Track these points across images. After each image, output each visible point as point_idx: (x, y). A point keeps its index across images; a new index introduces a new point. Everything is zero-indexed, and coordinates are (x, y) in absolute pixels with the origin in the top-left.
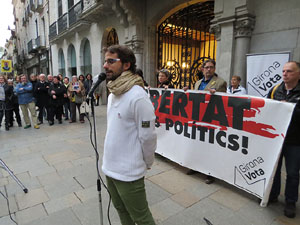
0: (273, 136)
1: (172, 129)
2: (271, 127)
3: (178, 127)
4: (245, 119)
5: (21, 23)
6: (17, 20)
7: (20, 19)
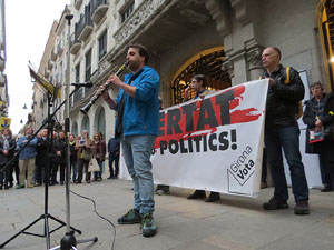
0: (256, 117)
1: (167, 151)
2: (253, 109)
3: (173, 147)
4: (231, 111)
5: (38, 105)
6: (35, 103)
7: (39, 101)
